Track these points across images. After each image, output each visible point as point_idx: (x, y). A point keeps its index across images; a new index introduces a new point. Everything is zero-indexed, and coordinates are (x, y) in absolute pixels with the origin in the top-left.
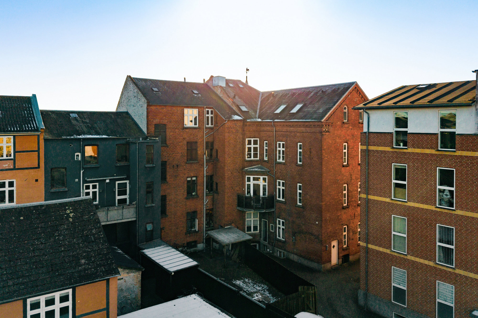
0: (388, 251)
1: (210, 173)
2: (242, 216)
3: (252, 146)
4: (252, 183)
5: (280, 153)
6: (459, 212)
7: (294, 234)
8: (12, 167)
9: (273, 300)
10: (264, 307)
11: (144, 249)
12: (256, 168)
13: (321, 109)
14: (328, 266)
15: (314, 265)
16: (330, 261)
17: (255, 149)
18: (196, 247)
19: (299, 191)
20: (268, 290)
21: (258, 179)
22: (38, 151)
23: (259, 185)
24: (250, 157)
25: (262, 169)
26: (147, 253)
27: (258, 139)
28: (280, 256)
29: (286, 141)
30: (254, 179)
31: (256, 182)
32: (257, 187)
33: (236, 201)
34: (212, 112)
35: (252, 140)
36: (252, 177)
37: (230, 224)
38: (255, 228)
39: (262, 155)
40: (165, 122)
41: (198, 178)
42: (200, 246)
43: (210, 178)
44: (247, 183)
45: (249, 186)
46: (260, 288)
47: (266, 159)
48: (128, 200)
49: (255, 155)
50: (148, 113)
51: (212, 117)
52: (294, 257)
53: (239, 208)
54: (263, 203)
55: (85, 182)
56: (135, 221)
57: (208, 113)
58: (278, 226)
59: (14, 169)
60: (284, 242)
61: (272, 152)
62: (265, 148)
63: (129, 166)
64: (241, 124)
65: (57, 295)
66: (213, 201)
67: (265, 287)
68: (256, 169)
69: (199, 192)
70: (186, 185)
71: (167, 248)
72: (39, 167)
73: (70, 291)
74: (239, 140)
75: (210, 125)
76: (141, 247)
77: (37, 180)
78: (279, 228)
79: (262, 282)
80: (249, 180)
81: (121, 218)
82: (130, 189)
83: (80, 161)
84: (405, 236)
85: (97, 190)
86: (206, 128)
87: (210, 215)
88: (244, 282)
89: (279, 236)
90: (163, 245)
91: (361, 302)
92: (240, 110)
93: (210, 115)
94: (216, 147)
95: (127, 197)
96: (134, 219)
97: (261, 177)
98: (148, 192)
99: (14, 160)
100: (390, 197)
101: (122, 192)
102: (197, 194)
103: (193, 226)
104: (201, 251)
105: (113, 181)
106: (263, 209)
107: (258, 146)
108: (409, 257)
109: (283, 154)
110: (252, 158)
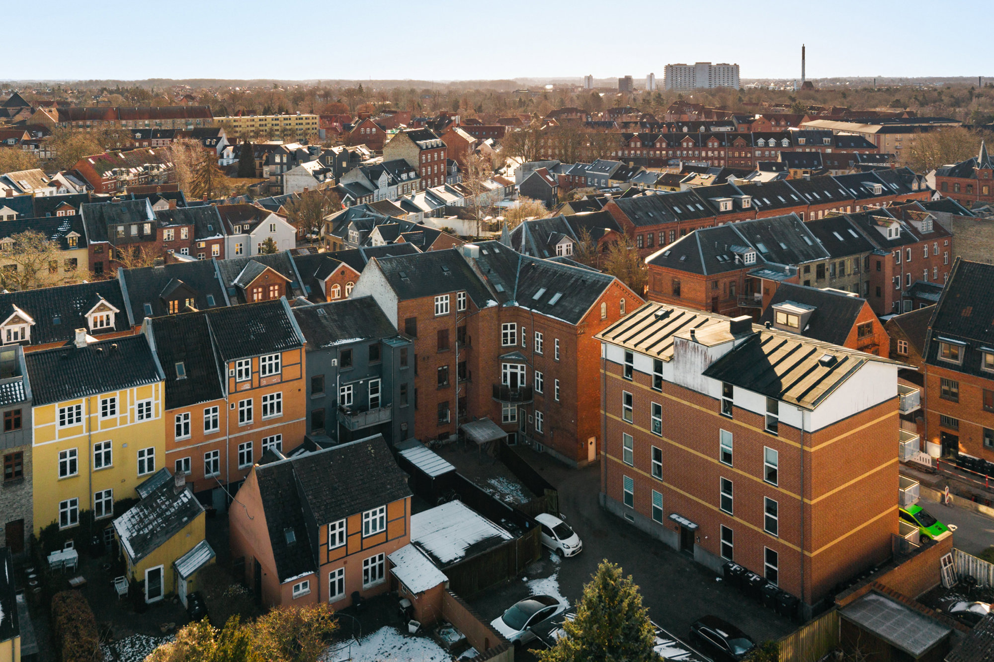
0: (620, 462)
1: (462, 360)
2: (498, 408)
3: (509, 331)
4: (509, 371)
5: (538, 344)
6: (664, 439)
7: (552, 429)
8: (279, 381)
9: (524, 501)
10: (512, 510)
11: (401, 451)
12: (513, 355)
13: (578, 308)
14: (585, 463)
15: (569, 461)
16: (587, 457)
17: (512, 334)
18: (448, 438)
19: (557, 387)
20: (520, 490)
21: (516, 367)
22: (301, 363)
23: (516, 374)
24: (507, 343)
25: (520, 356)
26: (405, 456)
27: (515, 324)
28: (539, 450)
29: (544, 333)
30: (511, 367)
31: (514, 370)
32: (514, 376)
33: (492, 391)
34: (464, 294)
35: (509, 325)
36: (508, 365)
37: (485, 416)
38: (513, 417)
39: (519, 340)
40: (416, 314)
41: (450, 368)
42: (453, 437)
43: (463, 366)
44: (503, 371)
45: (505, 375)
46: (513, 488)
47: (524, 346)
48: (380, 398)
49: (513, 341)
50: (399, 308)
51: (464, 300)
52: (553, 453)
53: (494, 398)
54: (520, 395)
55: (341, 385)
56: (391, 422)
57: (460, 297)
58: (536, 418)
59: (282, 382)
60: (542, 436)
61: (530, 340)
62: (523, 334)
63: (381, 365)
64: (497, 310)
65: (378, 509)
66: (466, 390)
67: (519, 486)
68: (514, 357)
69: (451, 381)
70: (437, 376)
71: (423, 449)
72: (301, 378)
73: (384, 507)
74: (493, 327)
75: (462, 309)
76: (397, 447)
77: (299, 390)
78: (538, 420)
79: (516, 482)
80: (505, 367)
81: (377, 420)
82: (382, 387)
83: (336, 367)
84: (632, 451)
85: (351, 392)
86: (459, 313)
87: (463, 404)
88: (499, 482)
89: (538, 429)
90: (419, 445)
91: (602, 502)
92: (495, 291)
93: (462, 299)
94: (469, 333)
95: (379, 395)
96: (390, 420)
97: (519, 366)
98: (402, 394)
99: (281, 374)
100: (621, 417)
101: (375, 391)
102: (448, 383)
103: (445, 416)
104: (454, 442)
105: (366, 382)
106: (521, 401)
107: (515, 331)
108: (635, 469)
109: (541, 345)
110: (509, 344)
